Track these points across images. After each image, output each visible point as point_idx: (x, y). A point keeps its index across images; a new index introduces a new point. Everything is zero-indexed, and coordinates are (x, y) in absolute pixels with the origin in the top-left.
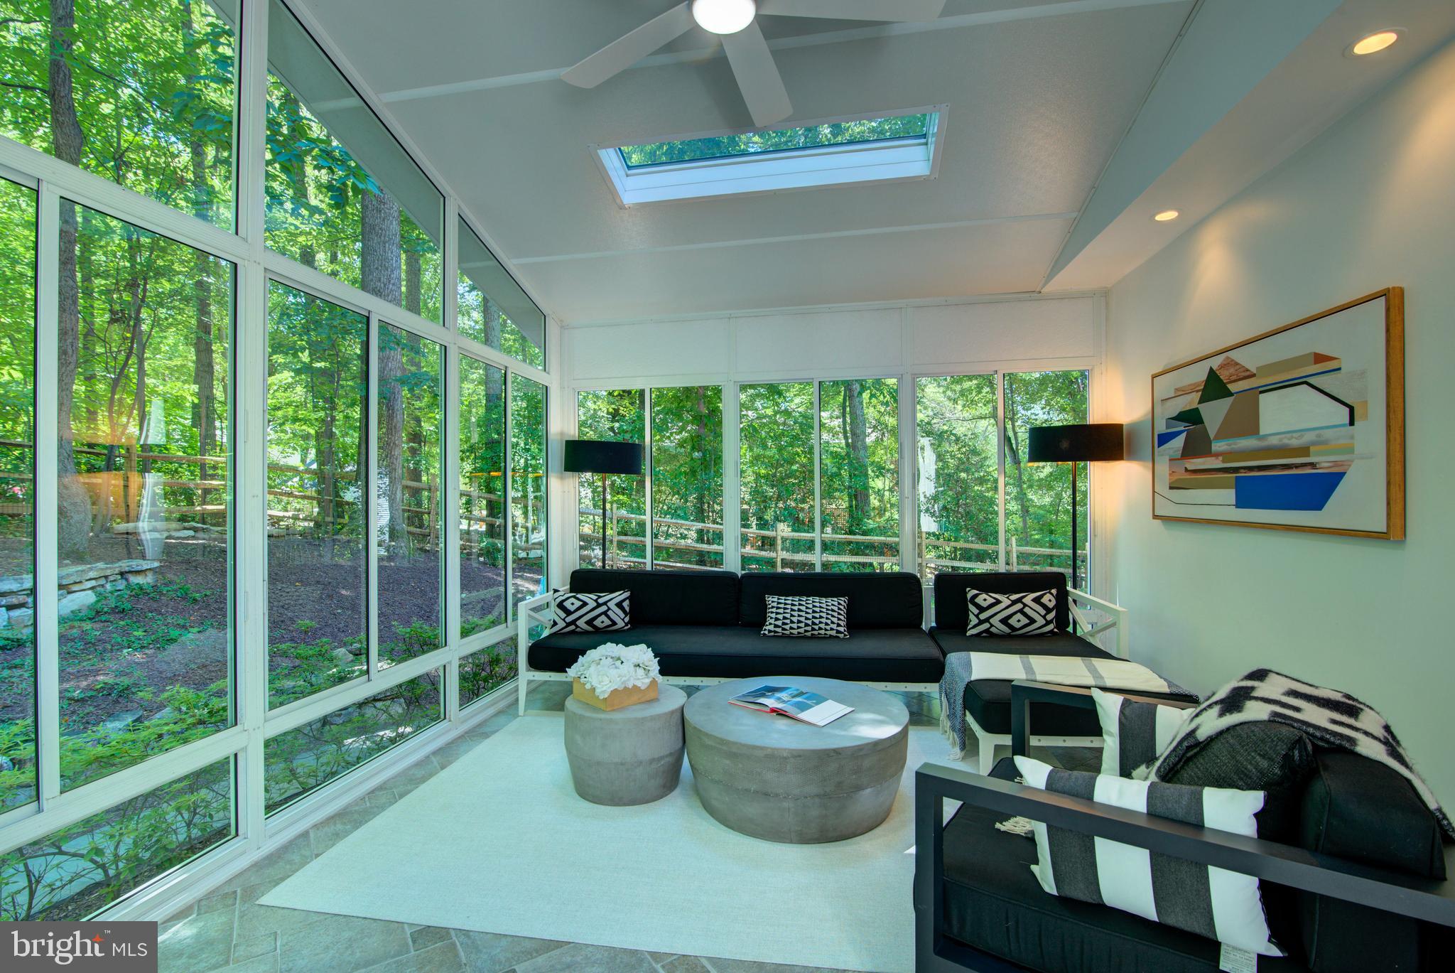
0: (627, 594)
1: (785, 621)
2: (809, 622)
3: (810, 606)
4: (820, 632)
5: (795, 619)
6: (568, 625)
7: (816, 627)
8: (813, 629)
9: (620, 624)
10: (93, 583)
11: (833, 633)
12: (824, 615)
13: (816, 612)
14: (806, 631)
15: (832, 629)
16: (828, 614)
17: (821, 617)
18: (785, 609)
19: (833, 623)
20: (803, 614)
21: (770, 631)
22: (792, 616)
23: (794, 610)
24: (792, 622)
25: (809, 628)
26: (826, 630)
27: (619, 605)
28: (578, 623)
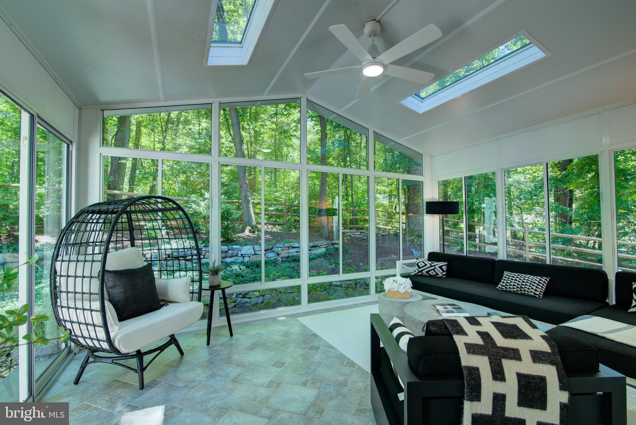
0: (446, 263)
1: (507, 284)
2: (519, 286)
3: (522, 279)
4: (525, 292)
5: (512, 284)
6: (419, 272)
7: (523, 289)
8: (521, 290)
9: (440, 275)
10: (325, 246)
11: (532, 294)
12: (528, 284)
13: (524, 282)
14: (517, 291)
15: (531, 292)
16: (530, 284)
17: (526, 285)
18: (508, 278)
19: (532, 288)
20: (517, 282)
21: (500, 288)
22: (511, 282)
23: (513, 280)
24: (510, 285)
25: (519, 289)
26: (528, 292)
27: (440, 267)
28: (423, 272)
